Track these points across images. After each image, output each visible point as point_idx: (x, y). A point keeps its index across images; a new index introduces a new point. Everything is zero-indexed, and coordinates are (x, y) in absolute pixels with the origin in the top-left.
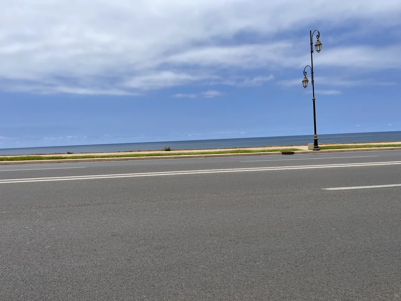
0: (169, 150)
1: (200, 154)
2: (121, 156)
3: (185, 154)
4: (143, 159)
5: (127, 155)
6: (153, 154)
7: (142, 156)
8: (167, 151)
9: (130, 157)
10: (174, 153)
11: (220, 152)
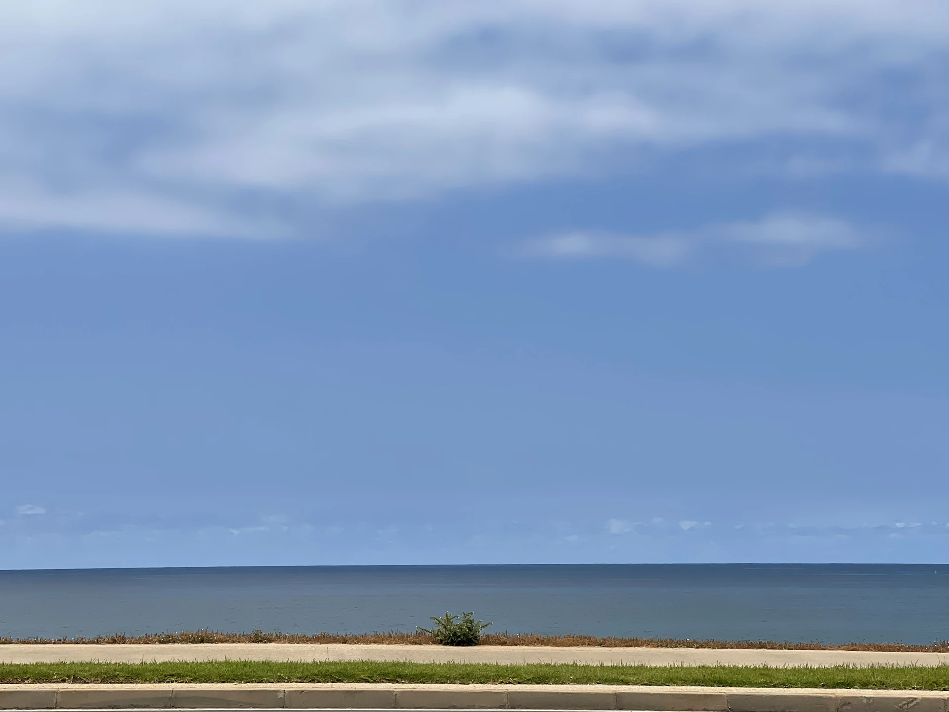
0: (466, 639)
1: (696, 682)
2: (133, 674)
3: (585, 675)
4: (285, 700)
5: (173, 665)
6: (355, 664)
7: (280, 680)
8: (452, 643)
9: (194, 680)
10: (503, 663)
11: (841, 678)
